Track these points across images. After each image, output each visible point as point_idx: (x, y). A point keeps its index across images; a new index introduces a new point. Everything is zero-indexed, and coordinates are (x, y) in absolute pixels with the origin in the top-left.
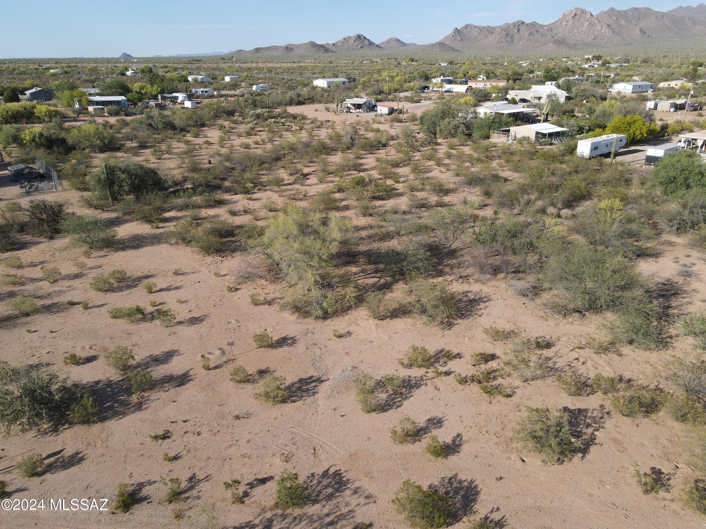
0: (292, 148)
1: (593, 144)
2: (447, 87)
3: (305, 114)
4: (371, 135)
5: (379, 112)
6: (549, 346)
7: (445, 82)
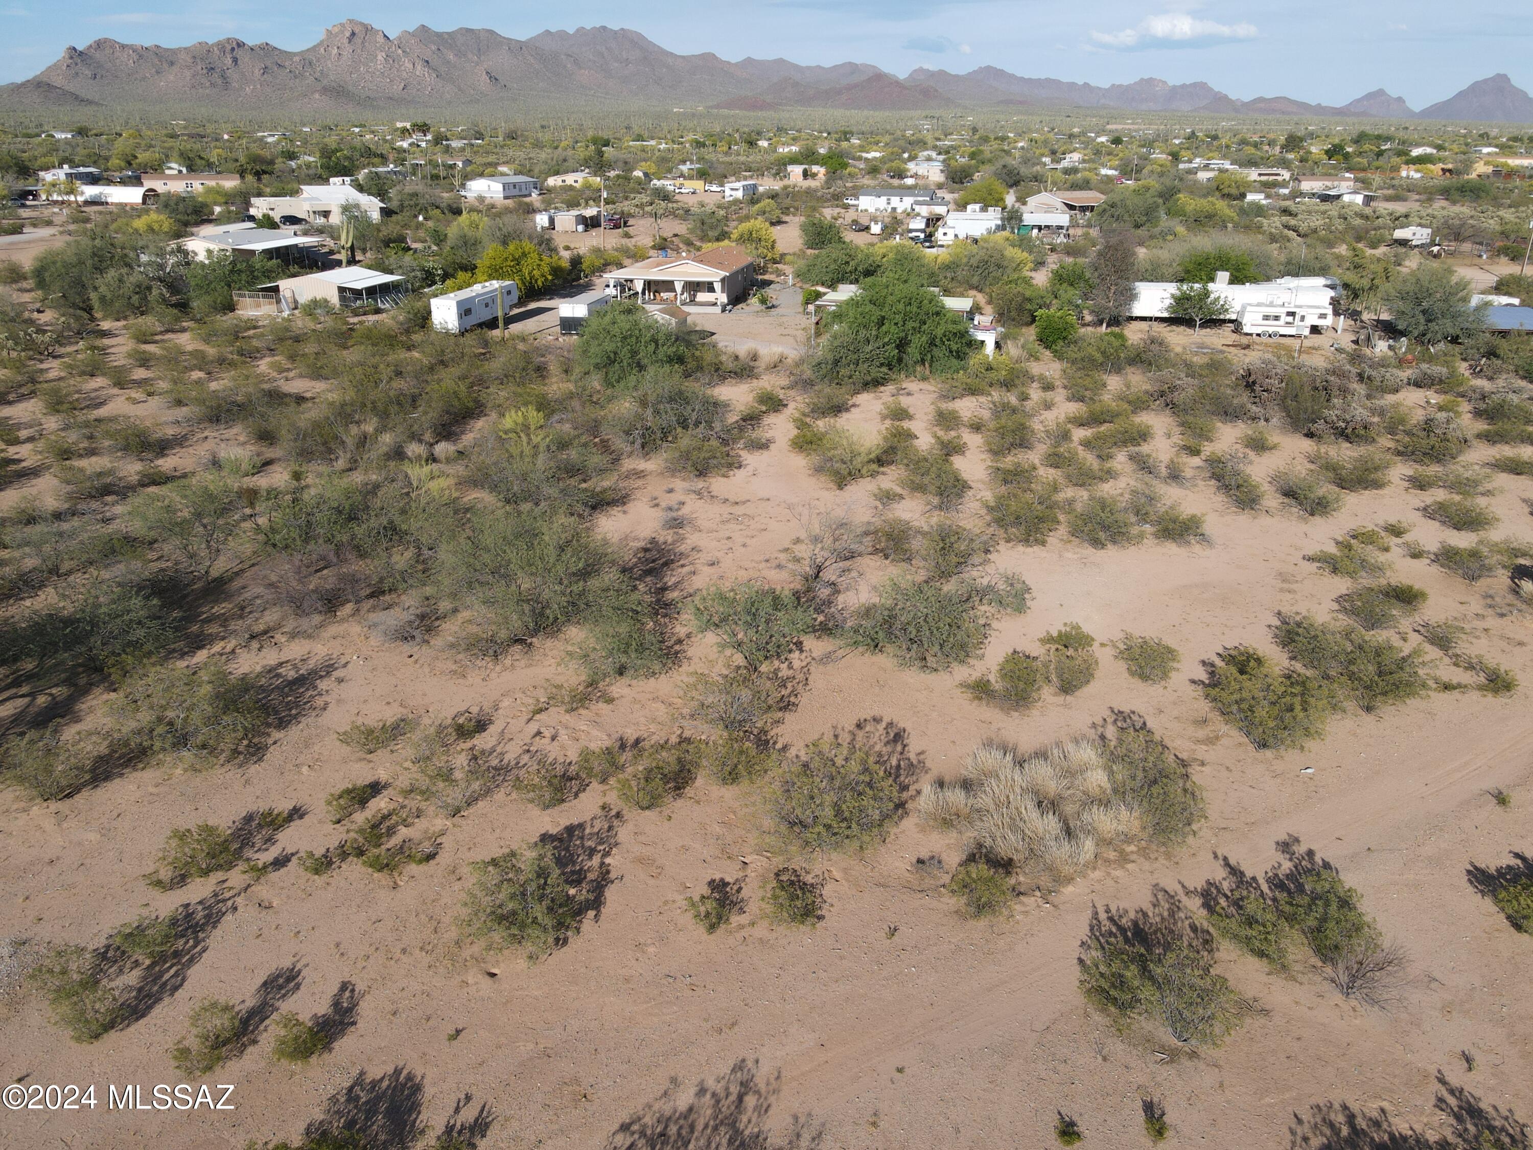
1: (459, 304)
2: (89, 191)
6: (481, 726)
7: (80, 180)
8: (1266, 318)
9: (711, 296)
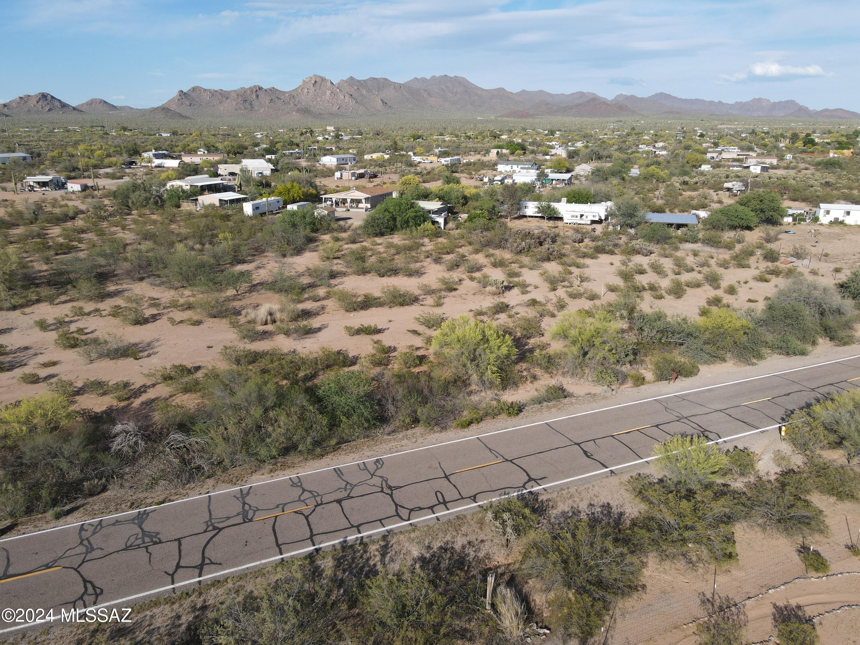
2: (157, 162)
5: (70, 189)
7: (157, 156)
8: (573, 216)
9: (363, 205)
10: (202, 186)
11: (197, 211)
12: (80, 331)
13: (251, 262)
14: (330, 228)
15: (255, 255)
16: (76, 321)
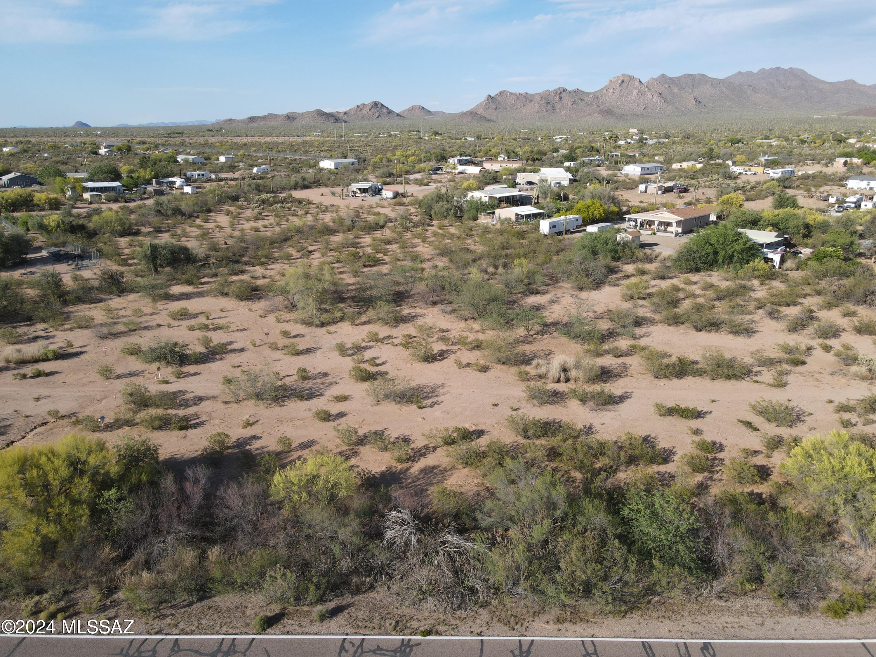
0: (299, 231)
1: (553, 223)
2: (460, 168)
3: (310, 199)
4: (371, 218)
5: (384, 196)
7: (461, 163)
9: (673, 229)
10: (500, 198)
11: (493, 225)
12: (372, 361)
13: (544, 294)
14: (635, 257)
15: (549, 285)
16: (370, 347)
